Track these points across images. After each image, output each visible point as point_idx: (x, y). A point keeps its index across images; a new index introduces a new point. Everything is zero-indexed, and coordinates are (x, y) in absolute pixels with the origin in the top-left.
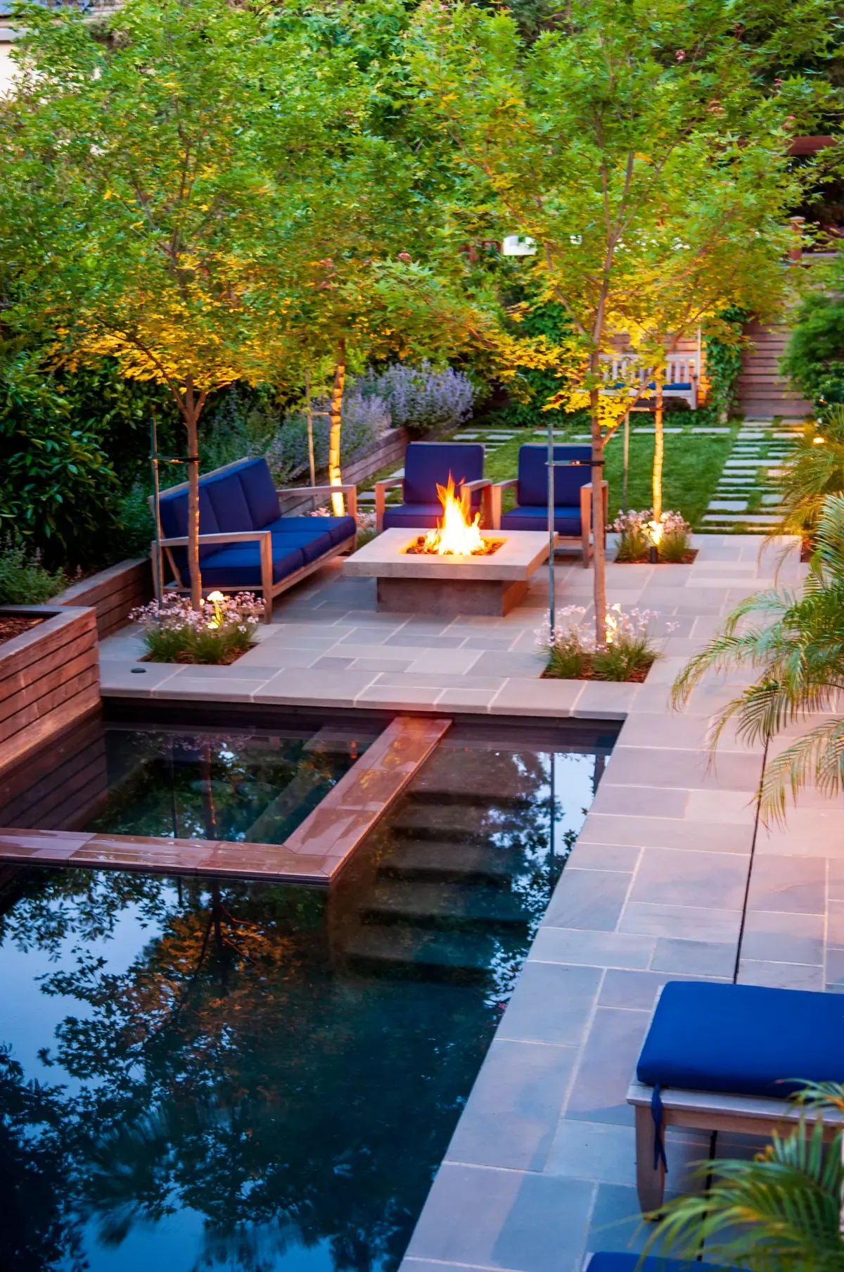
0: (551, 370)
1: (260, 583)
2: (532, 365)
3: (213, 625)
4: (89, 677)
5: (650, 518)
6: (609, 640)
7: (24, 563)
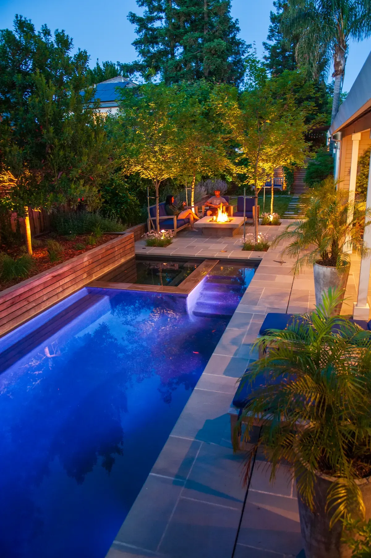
0: (245, 174)
1: (173, 228)
2: (240, 173)
3: (162, 238)
4: (132, 249)
5: (270, 214)
6: (259, 242)
7: (117, 222)
